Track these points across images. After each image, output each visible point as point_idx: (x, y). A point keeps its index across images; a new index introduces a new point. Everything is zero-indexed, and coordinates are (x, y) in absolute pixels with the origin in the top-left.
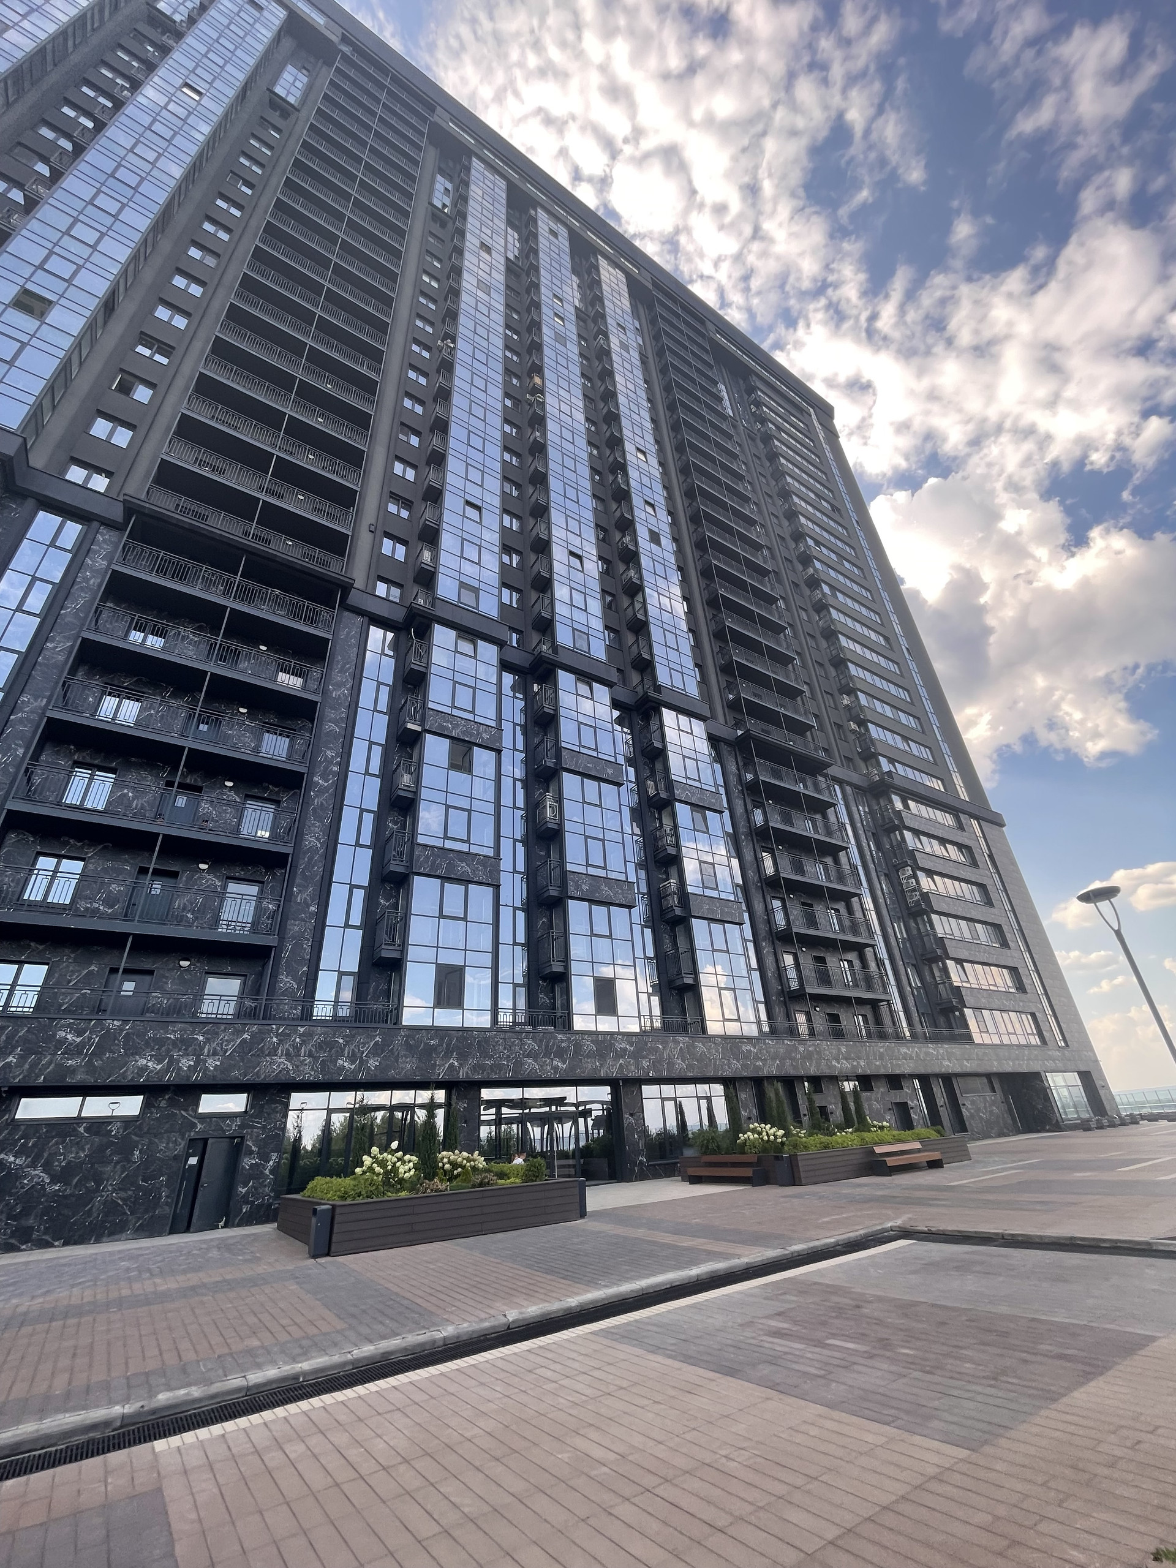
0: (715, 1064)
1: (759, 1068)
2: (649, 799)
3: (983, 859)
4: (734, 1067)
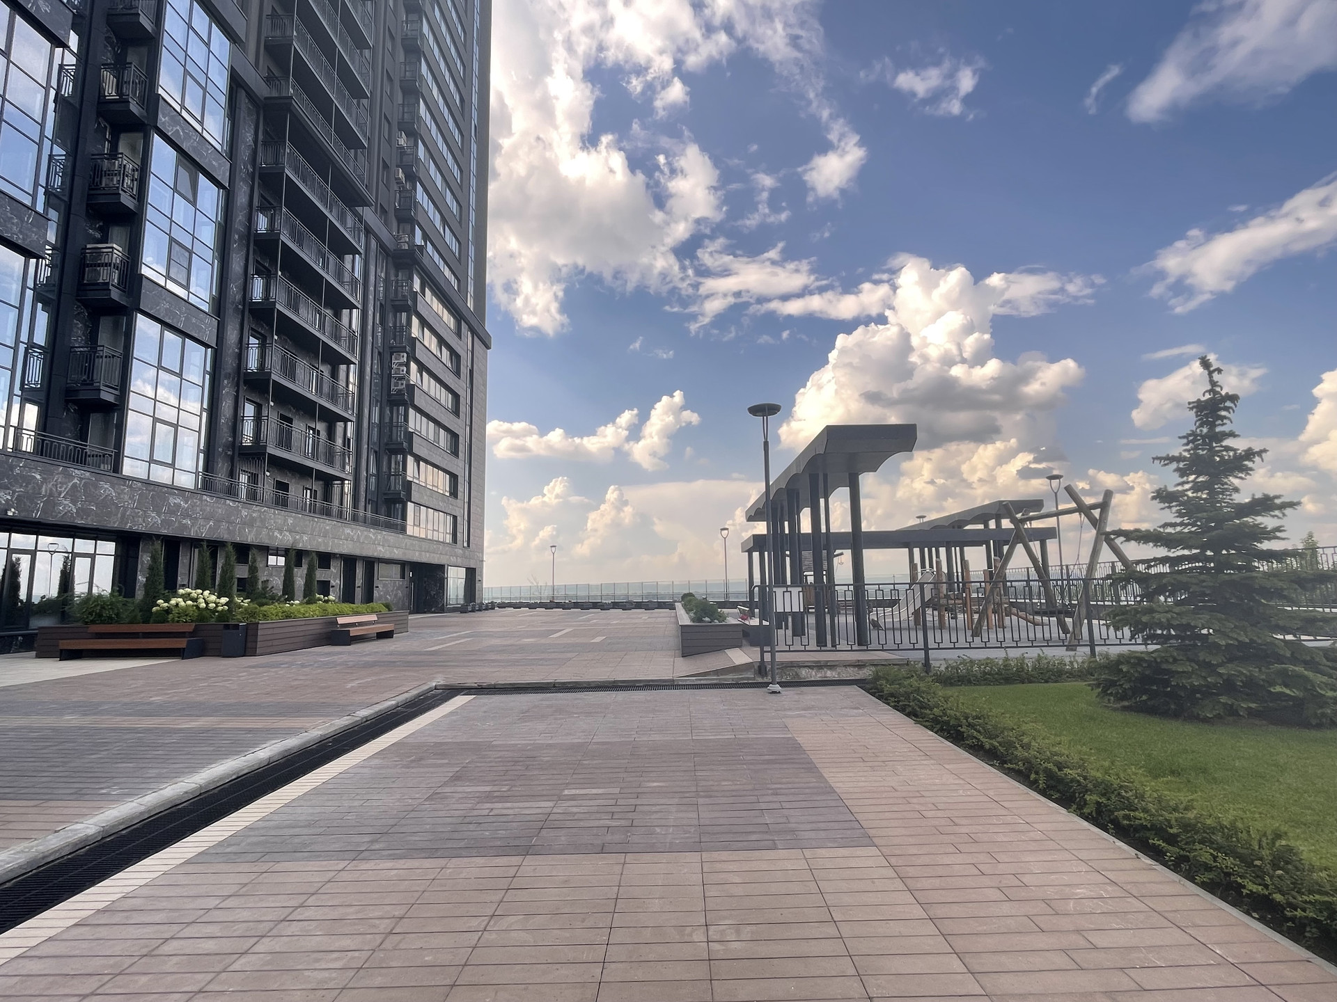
0: (123, 515)
1: (185, 526)
2: (102, 102)
3: (464, 371)
4: (151, 521)
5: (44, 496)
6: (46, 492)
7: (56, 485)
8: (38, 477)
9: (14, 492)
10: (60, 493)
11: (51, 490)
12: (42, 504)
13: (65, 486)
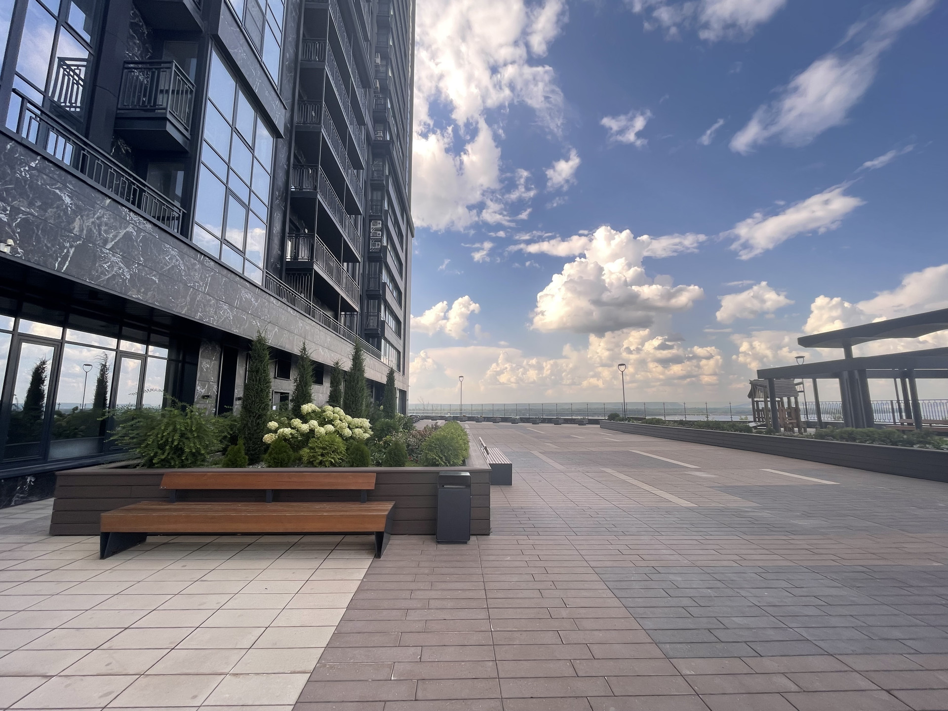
5: (78, 238)
6: (81, 230)
7: (99, 226)
8: (67, 200)
9: (15, 211)
10: (106, 242)
11: (90, 231)
12: (72, 251)
13: (113, 233)
